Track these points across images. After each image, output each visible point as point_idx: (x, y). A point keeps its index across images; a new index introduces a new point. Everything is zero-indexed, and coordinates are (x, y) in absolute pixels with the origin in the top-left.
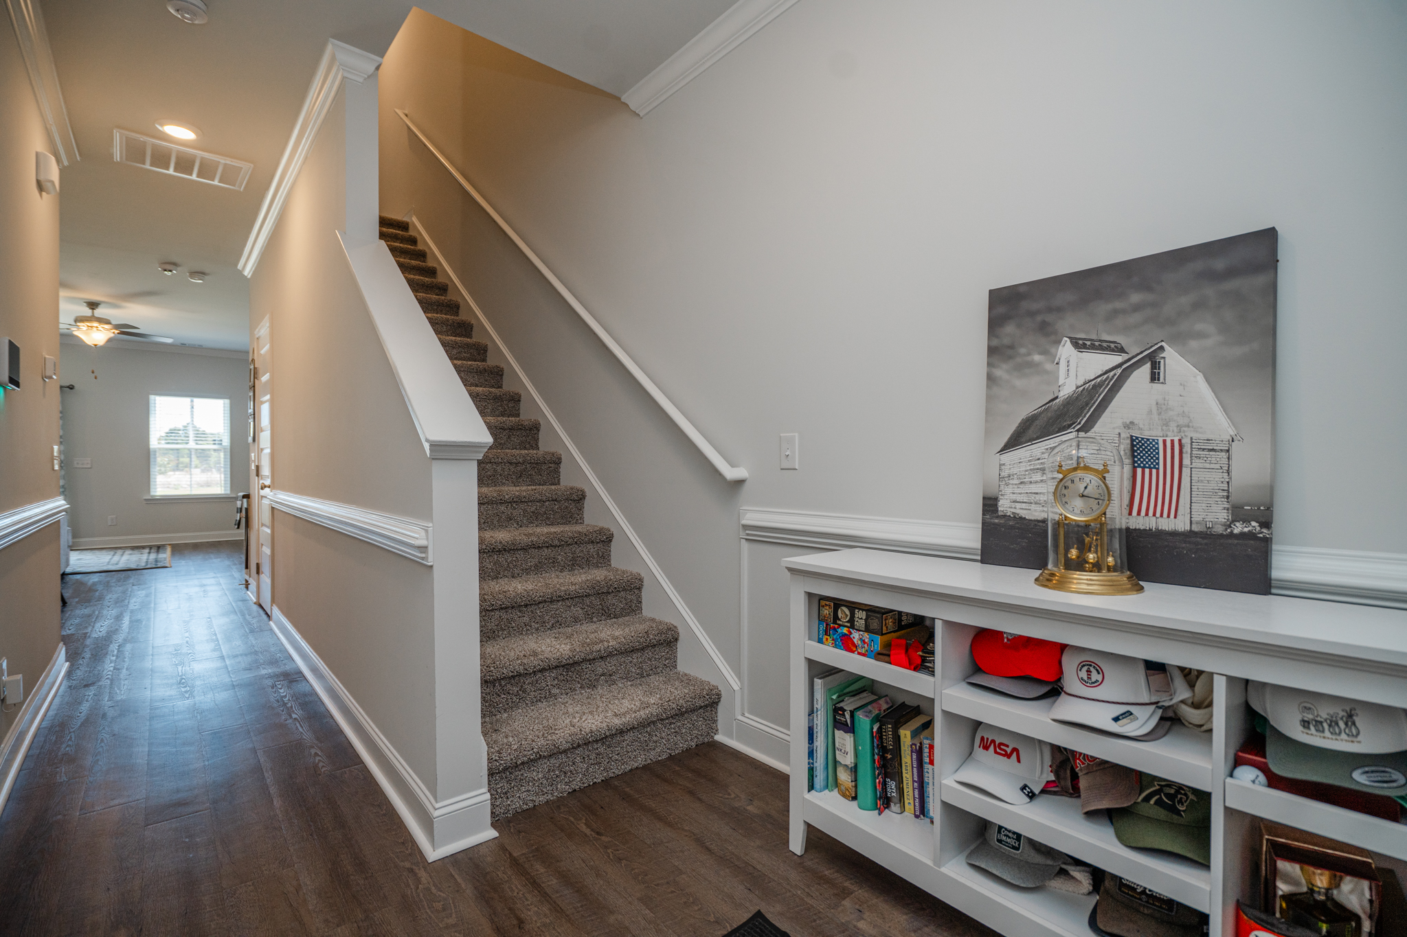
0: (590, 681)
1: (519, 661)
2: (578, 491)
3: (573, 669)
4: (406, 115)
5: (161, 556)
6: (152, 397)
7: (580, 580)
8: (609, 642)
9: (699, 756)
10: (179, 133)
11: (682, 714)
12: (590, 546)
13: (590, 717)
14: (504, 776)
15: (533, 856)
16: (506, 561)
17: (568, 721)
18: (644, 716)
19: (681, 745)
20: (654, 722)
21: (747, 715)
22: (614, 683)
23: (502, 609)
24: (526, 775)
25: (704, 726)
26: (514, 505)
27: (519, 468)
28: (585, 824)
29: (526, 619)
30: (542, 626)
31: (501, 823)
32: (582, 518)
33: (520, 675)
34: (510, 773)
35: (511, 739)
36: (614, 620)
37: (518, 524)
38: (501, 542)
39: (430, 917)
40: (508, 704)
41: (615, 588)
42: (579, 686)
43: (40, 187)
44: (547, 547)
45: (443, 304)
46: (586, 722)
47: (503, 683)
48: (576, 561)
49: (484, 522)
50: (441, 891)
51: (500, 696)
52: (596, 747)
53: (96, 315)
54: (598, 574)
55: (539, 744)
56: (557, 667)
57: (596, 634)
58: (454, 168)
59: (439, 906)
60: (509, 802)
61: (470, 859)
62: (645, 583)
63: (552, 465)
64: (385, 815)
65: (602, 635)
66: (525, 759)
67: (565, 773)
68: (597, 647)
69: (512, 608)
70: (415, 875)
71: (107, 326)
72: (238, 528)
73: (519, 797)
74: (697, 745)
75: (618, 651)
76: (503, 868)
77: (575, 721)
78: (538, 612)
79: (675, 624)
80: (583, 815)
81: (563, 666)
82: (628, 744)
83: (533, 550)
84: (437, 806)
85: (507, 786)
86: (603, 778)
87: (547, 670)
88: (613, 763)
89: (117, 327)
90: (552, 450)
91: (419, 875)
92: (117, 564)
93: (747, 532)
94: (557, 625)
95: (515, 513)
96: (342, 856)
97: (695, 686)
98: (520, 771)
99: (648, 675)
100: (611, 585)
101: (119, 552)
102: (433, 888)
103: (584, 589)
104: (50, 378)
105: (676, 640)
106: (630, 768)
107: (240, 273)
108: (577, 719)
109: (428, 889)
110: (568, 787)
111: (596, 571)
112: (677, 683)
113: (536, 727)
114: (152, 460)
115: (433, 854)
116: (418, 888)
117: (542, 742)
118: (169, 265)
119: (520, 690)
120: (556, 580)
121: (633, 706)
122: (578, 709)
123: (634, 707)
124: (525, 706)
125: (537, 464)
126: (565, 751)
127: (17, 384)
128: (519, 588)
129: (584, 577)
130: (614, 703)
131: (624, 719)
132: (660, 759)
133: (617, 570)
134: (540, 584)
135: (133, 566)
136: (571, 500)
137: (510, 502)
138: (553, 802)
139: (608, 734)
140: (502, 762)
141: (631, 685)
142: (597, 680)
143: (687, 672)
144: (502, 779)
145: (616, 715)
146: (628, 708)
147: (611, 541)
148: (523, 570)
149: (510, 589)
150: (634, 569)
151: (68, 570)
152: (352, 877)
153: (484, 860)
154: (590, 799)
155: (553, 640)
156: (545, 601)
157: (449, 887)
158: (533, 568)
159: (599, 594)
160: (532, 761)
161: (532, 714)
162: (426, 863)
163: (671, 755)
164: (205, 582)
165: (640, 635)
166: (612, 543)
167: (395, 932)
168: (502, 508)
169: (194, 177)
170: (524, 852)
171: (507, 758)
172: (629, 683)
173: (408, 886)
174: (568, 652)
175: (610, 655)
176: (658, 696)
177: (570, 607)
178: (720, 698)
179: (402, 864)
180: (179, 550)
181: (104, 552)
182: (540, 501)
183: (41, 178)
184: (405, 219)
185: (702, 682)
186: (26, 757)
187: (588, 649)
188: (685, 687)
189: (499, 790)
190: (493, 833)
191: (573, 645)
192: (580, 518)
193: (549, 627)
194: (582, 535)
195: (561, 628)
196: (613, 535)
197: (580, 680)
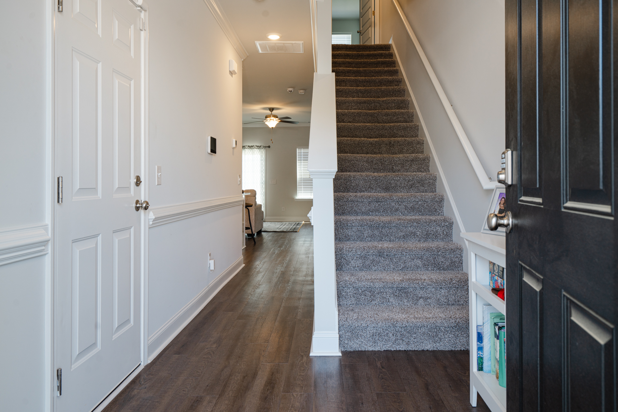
2: (440, 196)
5: (298, 227)
6: (297, 150)
8: (425, 280)
10: (274, 37)
12: (439, 228)
13: (400, 315)
15: (348, 366)
22: (428, 304)
26: (400, 203)
28: (380, 363)
31: (346, 352)
35: (355, 314)
36: (441, 270)
37: (402, 213)
41: (443, 252)
43: (231, 73)
45: (395, 91)
47: (363, 290)
49: (383, 212)
50: (307, 365)
53: (273, 114)
60: (351, 344)
61: (325, 360)
70: (302, 357)
73: (357, 343)
77: (391, 314)
78: (394, 260)
84: (314, 333)
85: (350, 336)
89: (280, 118)
91: (304, 358)
92: (280, 229)
101: (284, 223)
104: (235, 147)
109: (303, 363)
110: (384, 347)
115: (313, 354)
116: (300, 362)
123: (428, 316)
125: (422, 180)
127: (214, 152)
130: (419, 312)
131: (418, 320)
132: (443, 349)
134: (398, 245)
135: (285, 230)
136: (435, 201)
138: (374, 351)
140: (347, 323)
144: (348, 331)
145: (414, 317)
146: (424, 316)
151: (263, 230)
158: (402, 238)
162: (308, 355)
164: (306, 239)
168: (393, 205)
170: (346, 363)
171: (350, 321)
172: (438, 306)
173: (297, 360)
174: (399, 281)
176: (446, 314)
177: (414, 260)
179: (300, 353)
180: (306, 225)
181: (279, 223)
183: (231, 71)
184: (389, 43)
189: (346, 337)
190: (339, 354)
192: (441, 212)
193: (400, 268)
194: (433, 221)
195: (407, 270)
196: (453, 222)
197: (406, 298)
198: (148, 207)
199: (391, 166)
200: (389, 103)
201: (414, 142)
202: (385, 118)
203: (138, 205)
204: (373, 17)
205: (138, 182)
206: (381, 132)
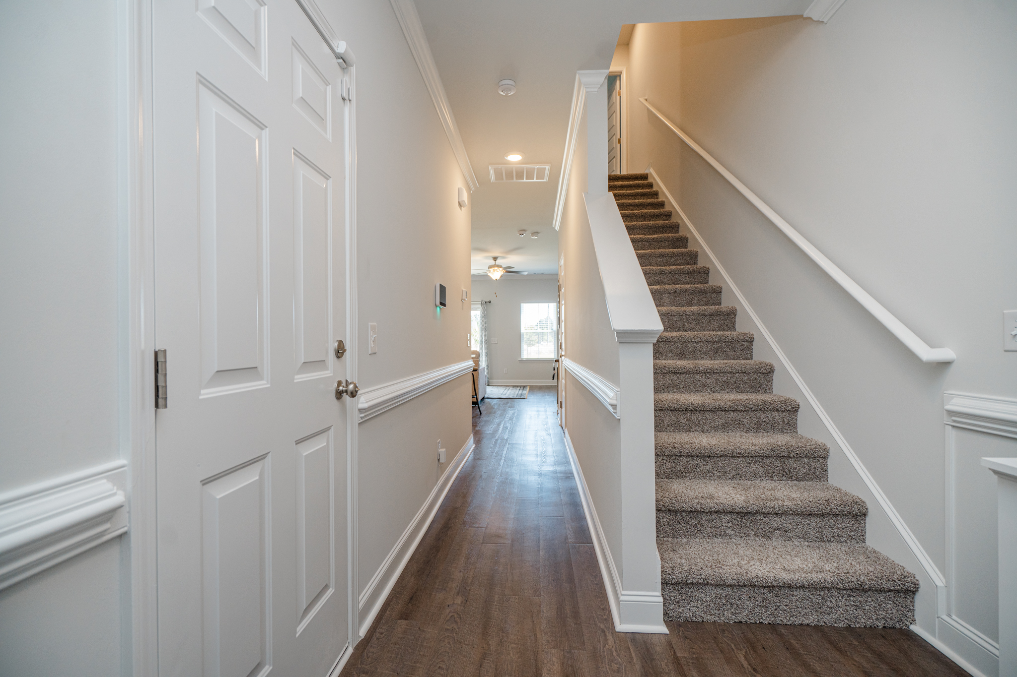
0: (764, 531)
1: (697, 501)
2: (767, 365)
3: (747, 518)
4: (646, 100)
5: (524, 392)
6: (522, 304)
7: (761, 442)
8: (784, 501)
9: (886, 639)
10: (514, 158)
11: (865, 591)
12: (775, 414)
13: (758, 563)
14: (677, 588)
15: (693, 663)
16: (697, 419)
17: (735, 561)
18: (815, 579)
19: (864, 621)
20: (828, 589)
21: (954, 617)
22: (790, 539)
23: (689, 456)
24: (695, 594)
25: (894, 611)
26: (708, 375)
27: (715, 346)
28: (745, 656)
29: (709, 467)
30: (723, 475)
31: (674, 624)
32: (771, 389)
33: (698, 512)
34: (682, 588)
35: (684, 561)
36: (795, 482)
37: (711, 390)
38: (692, 404)
39: (608, 673)
40: (687, 532)
41: (797, 454)
42: (753, 533)
43: (460, 205)
44: (733, 411)
45: (667, 226)
46: (753, 567)
47: (684, 514)
48: (761, 425)
49: (683, 388)
50: (619, 657)
51: (681, 524)
52: (762, 591)
53: (497, 264)
54: (780, 439)
55: (707, 572)
56: (730, 512)
57: (773, 492)
58: (674, 125)
59: (616, 667)
60: (680, 610)
61: (644, 642)
62: (831, 454)
63: (745, 343)
64: (597, 584)
65: (779, 494)
66: (695, 581)
67: (731, 604)
68: (769, 504)
69: (698, 456)
70: (606, 636)
71: (501, 269)
72: (553, 379)
73: (689, 609)
74: (884, 627)
75: (794, 512)
76: (666, 661)
77: (742, 562)
78: (720, 463)
79: (864, 499)
80: (744, 647)
81: (737, 513)
82: (797, 600)
83: (721, 412)
84: (623, 593)
85: (679, 598)
86: (770, 622)
87: (722, 513)
88: (781, 612)
89: (505, 268)
90: (746, 331)
91: (608, 638)
92: (505, 395)
93: (954, 418)
94: (738, 476)
95: (708, 381)
96: (566, 602)
97: (883, 566)
98: (690, 588)
99: (829, 541)
100: (792, 451)
101: (508, 388)
102: (615, 652)
103: (763, 450)
104: (465, 300)
105: (865, 515)
106: (800, 622)
107: (554, 228)
108: (745, 562)
109: (611, 651)
110: (734, 617)
111: (779, 436)
112: (861, 557)
113: (707, 558)
114: (522, 339)
115: (620, 627)
116: (605, 646)
117: (709, 571)
118: (522, 231)
119: (698, 524)
120: (738, 439)
121: (804, 566)
122: (748, 553)
123: (806, 568)
124: (702, 537)
125: (731, 343)
126: (730, 586)
127: (444, 305)
128: (704, 441)
129: (765, 440)
130: (786, 558)
131: (792, 576)
132: (836, 625)
133: (802, 438)
134: (723, 441)
136: (760, 373)
137: (704, 373)
138: (720, 625)
139: (774, 584)
140: (674, 577)
141: (808, 546)
142: (772, 533)
143: (877, 549)
144: (675, 589)
145: (785, 569)
146: (799, 567)
147: (797, 411)
148: (711, 427)
149: (696, 442)
150: (820, 439)
151: (486, 396)
152: (568, 619)
153: (654, 648)
154: (755, 635)
155: (731, 488)
156: (726, 456)
157: (625, 656)
158: (720, 427)
159: (779, 457)
160: (700, 584)
161: (706, 546)
162: (614, 631)
163: (850, 626)
164: (539, 409)
165: (820, 502)
166: (799, 413)
167: (584, 671)
168: (698, 377)
169: (525, 180)
170: (686, 655)
171: (678, 576)
172: (806, 543)
173: (599, 641)
174: (742, 502)
175: (785, 513)
176: (835, 565)
177: (750, 464)
178: (918, 588)
179: (599, 624)
180: (533, 389)
181: (502, 387)
182: (730, 373)
183: (460, 201)
184: (646, 172)
185: (893, 564)
186: (450, 490)
187: (762, 503)
188: (870, 565)
189: (672, 598)
190: (663, 629)
191: (748, 497)
192: (769, 389)
193: (730, 477)
194: (768, 404)
195: (740, 480)
196: (799, 406)
197: (753, 529)
198: (356, 392)
199: (681, 323)
200: (661, 241)
201: (708, 290)
202: (659, 260)
203: (341, 388)
204: (619, 145)
205: (340, 352)
206: (658, 278)
